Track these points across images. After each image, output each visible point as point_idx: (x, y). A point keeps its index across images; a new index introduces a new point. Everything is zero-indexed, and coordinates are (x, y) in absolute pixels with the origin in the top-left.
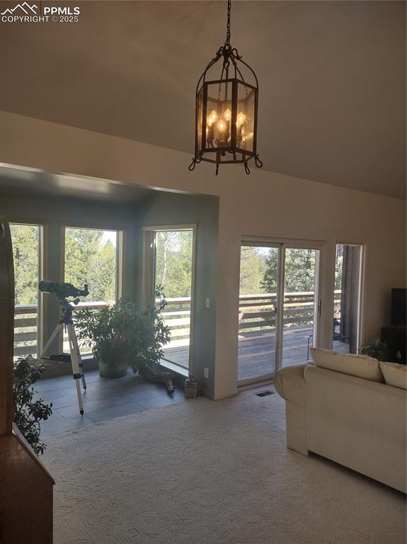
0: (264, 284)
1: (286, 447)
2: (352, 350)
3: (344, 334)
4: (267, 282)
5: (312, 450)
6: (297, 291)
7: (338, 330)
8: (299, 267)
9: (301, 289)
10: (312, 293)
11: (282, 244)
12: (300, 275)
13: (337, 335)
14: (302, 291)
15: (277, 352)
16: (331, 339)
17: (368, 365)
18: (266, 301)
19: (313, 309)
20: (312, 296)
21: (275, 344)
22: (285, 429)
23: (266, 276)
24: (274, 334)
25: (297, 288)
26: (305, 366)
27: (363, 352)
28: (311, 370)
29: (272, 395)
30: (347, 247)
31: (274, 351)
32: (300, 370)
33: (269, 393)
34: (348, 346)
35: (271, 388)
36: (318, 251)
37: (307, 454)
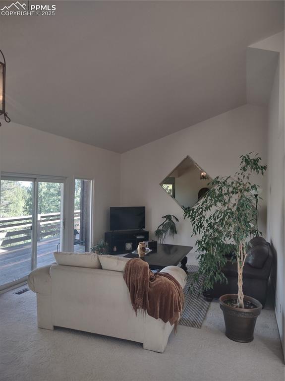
0: (26, 208)
1: (37, 328)
2: (87, 250)
3: (82, 240)
4: (28, 207)
5: (56, 325)
6: (52, 212)
7: (78, 237)
8: (53, 195)
9: (54, 211)
10: (59, 213)
11: (36, 178)
12: (54, 201)
13: (77, 241)
14: (56, 212)
15: (32, 259)
16: (73, 244)
17: (91, 258)
18: (28, 221)
19: (60, 225)
20: (59, 215)
21: (31, 254)
22: (36, 315)
23: (28, 202)
24: (30, 246)
25: (52, 210)
26: (50, 266)
27: (93, 250)
28: (54, 268)
29: (28, 292)
30: (83, 181)
31: (30, 259)
32: (47, 270)
33: (26, 290)
34: (84, 247)
35: (27, 287)
36: (63, 184)
37: (52, 328)
